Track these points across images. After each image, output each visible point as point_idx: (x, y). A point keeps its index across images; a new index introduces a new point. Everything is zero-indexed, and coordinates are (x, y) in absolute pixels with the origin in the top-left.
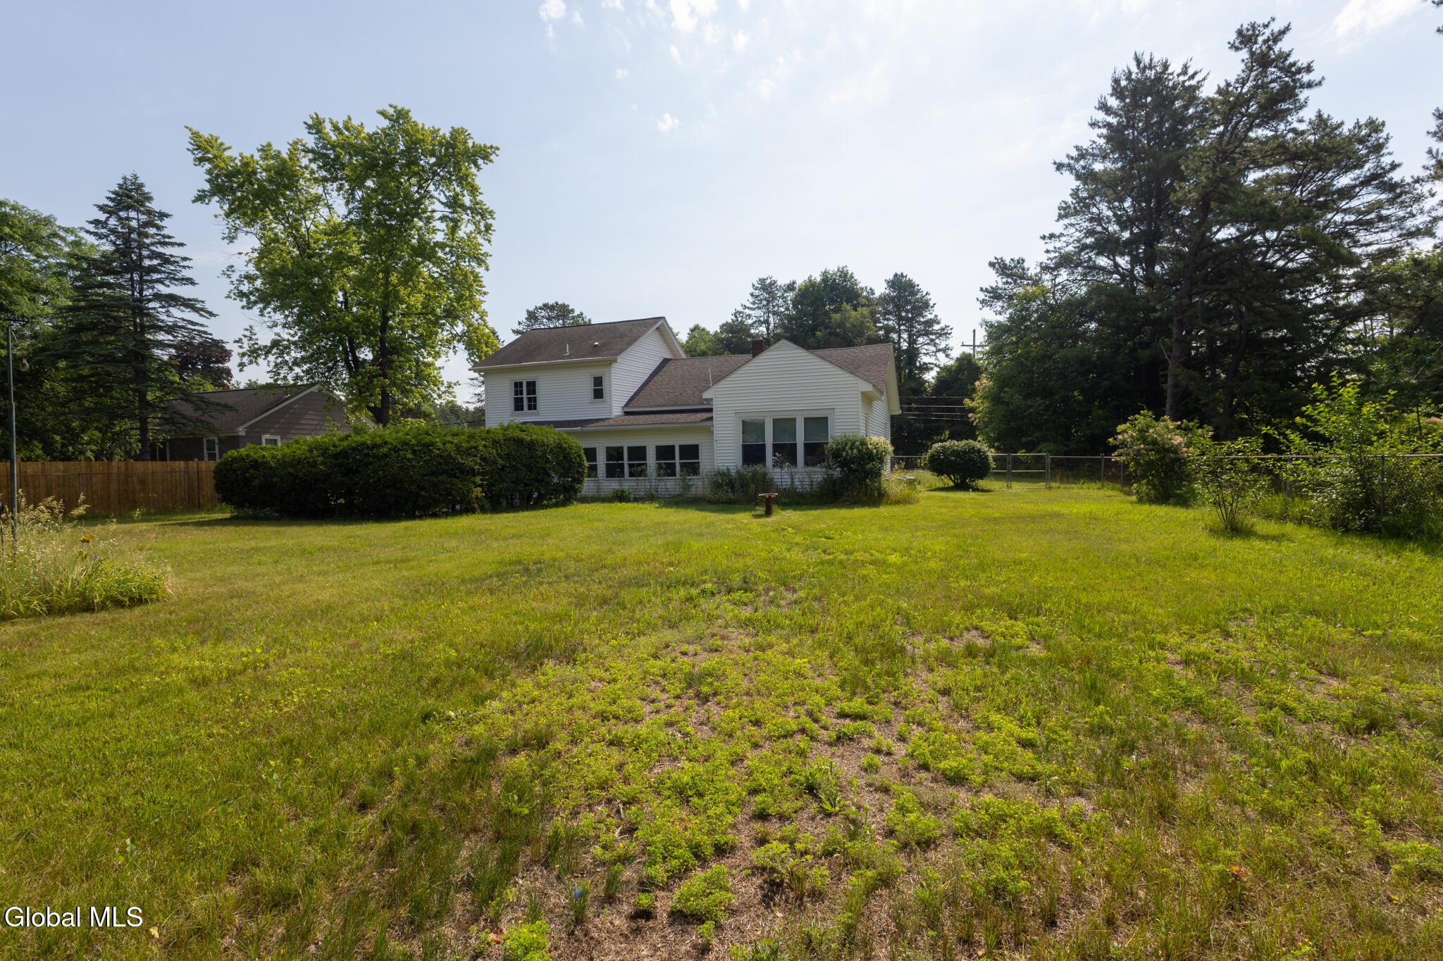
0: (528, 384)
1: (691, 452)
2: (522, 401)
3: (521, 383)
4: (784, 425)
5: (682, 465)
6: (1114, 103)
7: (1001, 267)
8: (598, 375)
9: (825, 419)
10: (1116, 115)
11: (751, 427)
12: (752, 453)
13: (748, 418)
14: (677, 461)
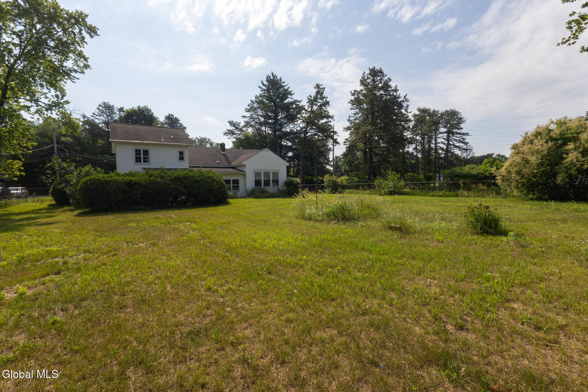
0: (144, 151)
1: (236, 182)
2: (141, 159)
3: (140, 151)
4: (267, 174)
5: (233, 187)
6: (266, 83)
7: (231, 123)
8: (181, 151)
9: (278, 173)
10: (265, 86)
11: (257, 174)
12: (258, 183)
13: (256, 171)
14: (232, 185)
